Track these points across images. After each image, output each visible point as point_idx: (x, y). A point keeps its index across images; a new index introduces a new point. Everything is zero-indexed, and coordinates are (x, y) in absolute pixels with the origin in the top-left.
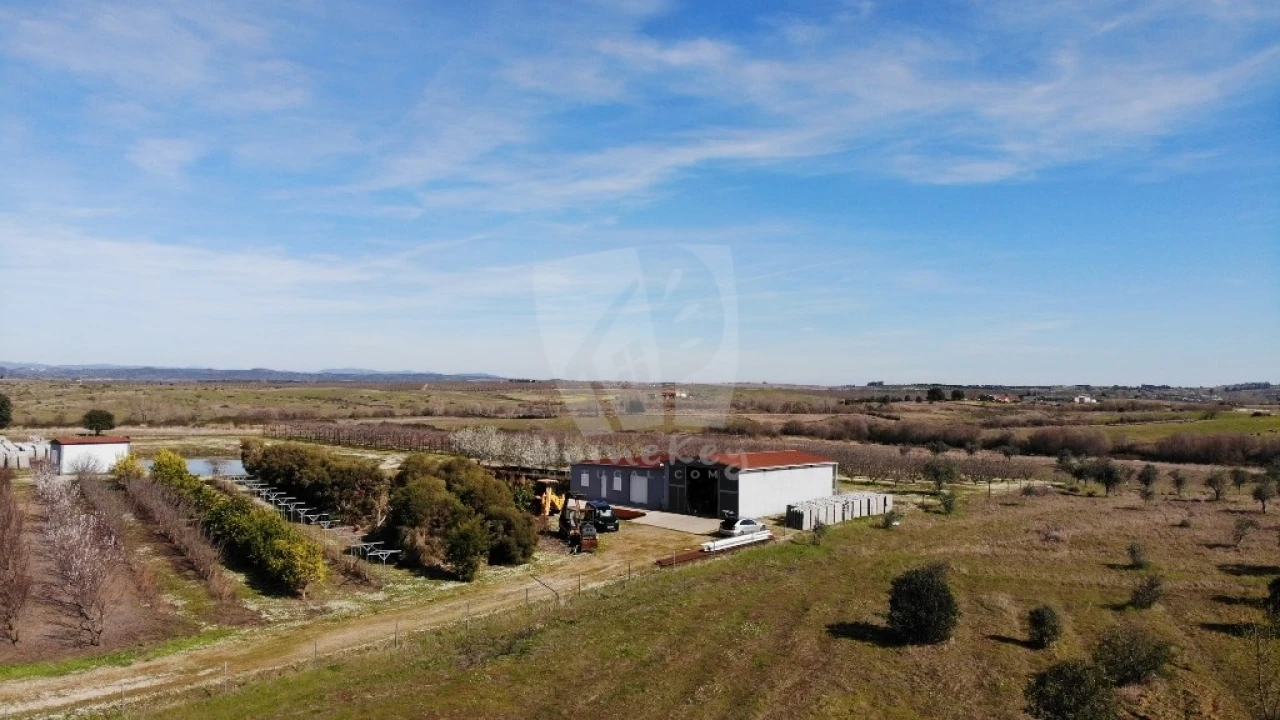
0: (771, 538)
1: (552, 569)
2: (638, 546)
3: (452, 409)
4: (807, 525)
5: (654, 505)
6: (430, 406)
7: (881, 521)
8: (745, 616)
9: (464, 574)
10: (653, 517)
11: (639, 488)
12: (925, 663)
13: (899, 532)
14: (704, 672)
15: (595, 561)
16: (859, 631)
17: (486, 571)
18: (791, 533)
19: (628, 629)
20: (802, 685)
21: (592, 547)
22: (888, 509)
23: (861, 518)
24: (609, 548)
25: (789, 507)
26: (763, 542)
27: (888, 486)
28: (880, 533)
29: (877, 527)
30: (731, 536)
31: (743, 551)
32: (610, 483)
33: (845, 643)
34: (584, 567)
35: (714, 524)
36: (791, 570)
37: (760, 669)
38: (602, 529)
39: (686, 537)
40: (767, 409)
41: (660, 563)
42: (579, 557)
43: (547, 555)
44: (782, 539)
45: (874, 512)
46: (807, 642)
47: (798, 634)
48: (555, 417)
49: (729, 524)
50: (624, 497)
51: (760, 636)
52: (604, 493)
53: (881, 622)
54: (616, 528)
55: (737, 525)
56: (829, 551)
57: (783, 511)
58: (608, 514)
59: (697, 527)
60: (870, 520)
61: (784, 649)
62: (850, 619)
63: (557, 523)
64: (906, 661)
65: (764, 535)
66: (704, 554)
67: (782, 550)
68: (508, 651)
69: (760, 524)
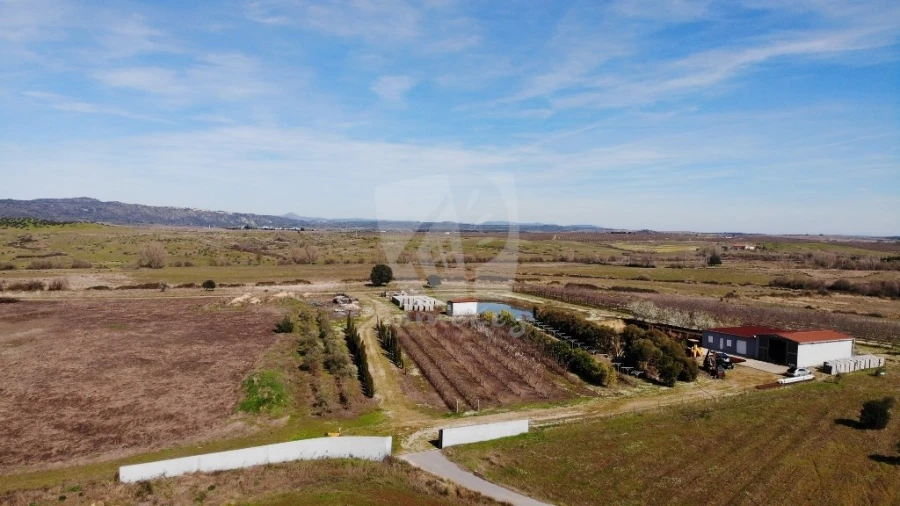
0: (814, 379)
1: (707, 385)
2: (745, 377)
3: (579, 257)
4: (834, 372)
5: (750, 355)
6: (564, 254)
7: (874, 372)
8: (799, 413)
9: (670, 384)
10: (750, 363)
11: (742, 346)
12: (871, 436)
13: (883, 378)
14: (782, 431)
15: (726, 383)
16: (848, 423)
17: (679, 384)
18: (825, 376)
19: (748, 414)
20: (820, 439)
21: (723, 376)
22: (881, 365)
23: (865, 370)
24: (731, 377)
25: (825, 363)
26: (810, 380)
27: (887, 348)
28: (871, 378)
29: (872, 375)
30: (793, 376)
31: (799, 385)
32: (725, 343)
33: (841, 426)
34: (720, 386)
35: (784, 369)
36: (822, 395)
37: (804, 433)
38: (726, 368)
39: (769, 375)
40: (821, 264)
41: (758, 387)
42: (718, 381)
43: (702, 378)
44: (819, 379)
45: (872, 366)
46: (825, 425)
47: (821, 422)
48: (653, 267)
49: (792, 370)
50: (733, 350)
51: (804, 421)
52: (721, 346)
53: (858, 420)
54: (732, 368)
55: (797, 371)
56: (843, 387)
57: (822, 364)
58: (728, 360)
59: (775, 370)
60: (869, 372)
61: (814, 426)
62: (846, 418)
63: (702, 362)
64: (864, 435)
65: (811, 377)
66: (778, 384)
67: (819, 385)
68: (702, 416)
69: (809, 371)
